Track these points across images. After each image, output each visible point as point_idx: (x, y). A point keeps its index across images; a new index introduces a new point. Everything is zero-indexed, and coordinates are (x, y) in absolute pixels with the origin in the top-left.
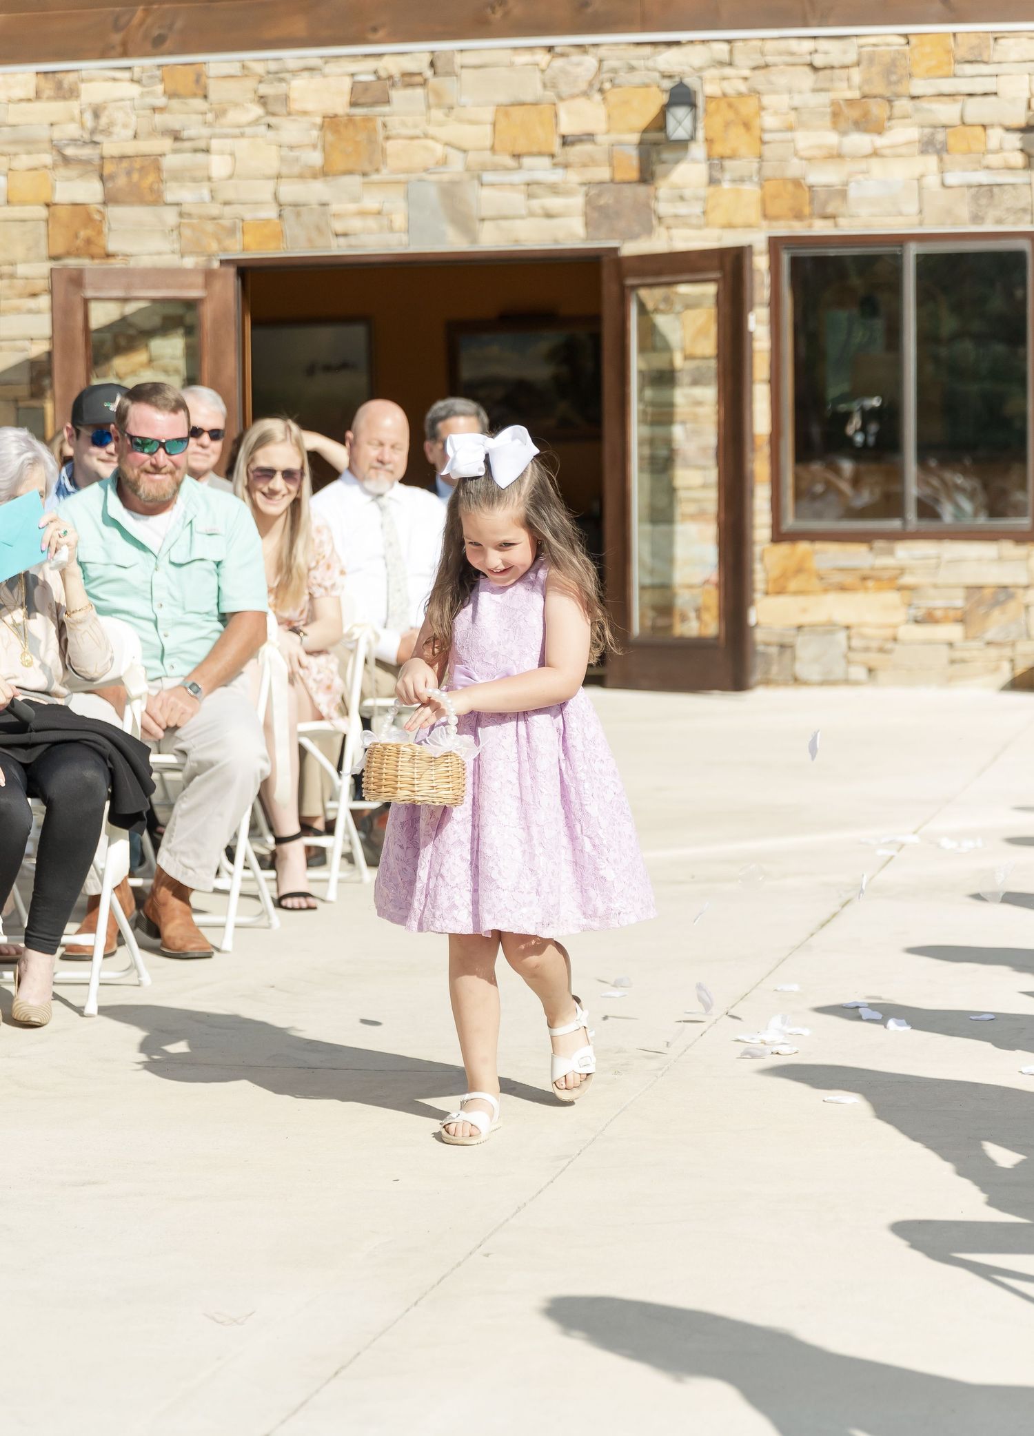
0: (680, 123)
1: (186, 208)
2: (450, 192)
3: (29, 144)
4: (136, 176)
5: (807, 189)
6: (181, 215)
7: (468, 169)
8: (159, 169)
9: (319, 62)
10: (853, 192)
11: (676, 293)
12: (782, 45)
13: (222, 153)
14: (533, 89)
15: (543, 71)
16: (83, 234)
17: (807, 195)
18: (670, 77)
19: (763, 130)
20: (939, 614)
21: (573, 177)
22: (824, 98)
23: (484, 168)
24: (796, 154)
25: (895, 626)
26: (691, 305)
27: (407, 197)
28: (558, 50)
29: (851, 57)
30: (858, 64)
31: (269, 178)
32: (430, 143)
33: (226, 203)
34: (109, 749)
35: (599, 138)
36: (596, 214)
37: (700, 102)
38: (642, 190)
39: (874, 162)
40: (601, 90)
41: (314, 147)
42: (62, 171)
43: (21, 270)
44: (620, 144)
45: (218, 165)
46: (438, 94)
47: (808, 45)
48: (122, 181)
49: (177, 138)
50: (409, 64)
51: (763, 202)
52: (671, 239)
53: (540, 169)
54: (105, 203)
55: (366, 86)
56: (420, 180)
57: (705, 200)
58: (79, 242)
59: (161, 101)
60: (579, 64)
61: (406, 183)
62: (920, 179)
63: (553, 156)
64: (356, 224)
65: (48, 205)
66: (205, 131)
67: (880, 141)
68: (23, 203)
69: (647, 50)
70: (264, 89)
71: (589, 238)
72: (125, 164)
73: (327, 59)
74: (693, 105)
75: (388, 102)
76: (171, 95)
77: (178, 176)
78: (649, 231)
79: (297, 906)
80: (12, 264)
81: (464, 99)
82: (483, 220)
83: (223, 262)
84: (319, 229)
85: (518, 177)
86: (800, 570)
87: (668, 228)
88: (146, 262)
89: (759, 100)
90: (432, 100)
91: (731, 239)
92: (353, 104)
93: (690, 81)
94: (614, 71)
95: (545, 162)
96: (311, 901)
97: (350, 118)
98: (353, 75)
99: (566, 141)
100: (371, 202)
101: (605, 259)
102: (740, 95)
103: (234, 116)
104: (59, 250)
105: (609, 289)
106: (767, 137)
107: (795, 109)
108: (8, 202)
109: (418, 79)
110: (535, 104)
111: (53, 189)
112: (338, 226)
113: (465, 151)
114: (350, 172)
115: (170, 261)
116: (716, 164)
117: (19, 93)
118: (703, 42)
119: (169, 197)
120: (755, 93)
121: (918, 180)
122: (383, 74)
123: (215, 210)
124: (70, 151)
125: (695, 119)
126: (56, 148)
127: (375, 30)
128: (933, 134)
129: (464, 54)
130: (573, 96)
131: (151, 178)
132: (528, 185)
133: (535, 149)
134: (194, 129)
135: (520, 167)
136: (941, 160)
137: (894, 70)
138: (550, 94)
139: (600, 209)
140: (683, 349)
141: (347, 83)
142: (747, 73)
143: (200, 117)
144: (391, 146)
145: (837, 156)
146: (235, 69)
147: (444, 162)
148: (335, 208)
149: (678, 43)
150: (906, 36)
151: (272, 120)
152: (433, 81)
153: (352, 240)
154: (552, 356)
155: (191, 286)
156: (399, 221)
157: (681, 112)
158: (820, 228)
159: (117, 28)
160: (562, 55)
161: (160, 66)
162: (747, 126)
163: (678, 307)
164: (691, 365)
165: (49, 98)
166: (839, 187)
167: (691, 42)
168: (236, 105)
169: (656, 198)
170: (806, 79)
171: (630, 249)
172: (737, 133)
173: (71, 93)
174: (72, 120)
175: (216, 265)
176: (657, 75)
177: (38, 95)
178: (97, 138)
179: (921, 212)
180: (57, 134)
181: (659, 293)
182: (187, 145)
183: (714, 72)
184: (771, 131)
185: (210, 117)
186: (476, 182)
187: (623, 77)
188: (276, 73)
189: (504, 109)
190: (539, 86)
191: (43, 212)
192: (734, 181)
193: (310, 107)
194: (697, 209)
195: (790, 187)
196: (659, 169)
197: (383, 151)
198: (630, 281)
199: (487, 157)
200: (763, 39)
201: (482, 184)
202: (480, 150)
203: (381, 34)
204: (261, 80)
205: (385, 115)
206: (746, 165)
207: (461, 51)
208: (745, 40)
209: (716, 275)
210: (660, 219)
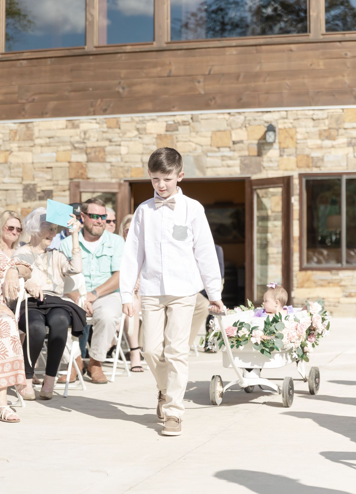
0: (270, 137)
1: (113, 164)
2: (197, 159)
3: (63, 143)
4: (97, 153)
5: (311, 158)
6: (112, 166)
7: (203, 152)
8: (104, 151)
9: (155, 117)
10: (326, 159)
11: (269, 192)
12: (303, 112)
13: (124, 146)
14: (224, 126)
15: (227, 121)
16: (81, 171)
17: (311, 160)
18: (268, 122)
19: (297, 139)
20: (353, 294)
21: (236, 154)
22: (316, 129)
23: (208, 151)
24: (307, 147)
25: (339, 298)
26: (274, 195)
28: (231, 114)
29: (325, 116)
30: (327, 118)
31: (139, 154)
32: (191, 143)
33: (126, 162)
34: (71, 310)
35: (245, 142)
36: (244, 166)
37: (277, 130)
38: (258, 159)
39: (333, 150)
40: (245, 127)
41: (154, 144)
42: (74, 152)
43: (61, 183)
44: (251, 144)
45: (123, 150)
46: (193, 128)
47: (311, 112)
48: (93, 155)
49: (110, 141)
50: (184, 118)
51: (297, 162)
52: (267, 174)
53: (226, 152)
54: (87, 162)
55: (171, 125)
56: (188, 155)
57: (278, 162)
58: (79, 174)
59: (105, 129)
60: (238, 118)
62: (347, 155)
63: (230, 147)
65: (69, 162)
66: (119, 139)
67: (334, 143)
68: (61, 161)
69: (260, 114)
70: (139, 126)
71: (241, 174)
72: (94, 150)
73: (158, 116)
74: (274, 131)
75: (177, 130)
76: (109, 127)
77: (111, 153)
78: (260, 171)
79: (137, 371)
80: (57, 181)
81: (202, 129)
83: (125, 181)
85: (219, 154)
86: (308, 280)
87: (266, 170)
88: (100, 180)
89: (296, 130)
90: (191, 129)
91: (286, 174)
92: (167, 131)
93: (274, 124)
94: (250, 120)
95: (228, 149)
96: (142, 369)
97: (166, 135)
98: (166, 122)
99: (234, 143)
101: (246, 181)
102: (290, 128)
103: (129, 134)
104: (72, 176)
105: (248, 190)
106: (298, 141)
107: (307, 133)
108: (57, 161)
109: (187, 123)
110: (225, 131)
111: (71, 157)
113: (202, 146)
115: (108, 180)
116: (282, 150)
117: (61, 126)
118: (278, 111)
119: (108, 160)
120: (294, 127)
121: (346, 155)
122: (176, 121)
123: (122, 164)
124: (76, 145)
125: (275, 136)
126: (72, 144)
127: (173, 107)
128: (351, 141)
129: (202, 115)
130: (236, 129)
131: (102, 154)
132: (222, 156)
133: (224, 145)
134: (116, 138)
135: (219, 151)
136: (354, 149)
137: (339, 120)
138: (229, 128)
139: (245, 164)
140: (271, 209)
141: (164, 124)
142: (292, 121)
143: (117, 135)
144: (178, 144)
145: (320, 147)
146: (129, 119)
147: (195, 149)
149: (270, 112)
150: (343, 109)
151: (141, 136)
152: (192, 124)
154: (231, 216)
155: (114, 188)
157: (271, 134)
158: (315, 171)
159: (92, 106)
160: (233, 115)
161: (106, 119)
162: (292, 138)
163: (270, 196)
164: (274, 214)
165: (70, 128)
166: (321, 158)
167: (274, 111)
168: (130, 131)
169: (263, 161)
170: (311, 123)
171: (254, 177)
172: (288, 140)
173: (77, 127)
174: (77, 135)
175: (122, 182)
176: (263, 122)
177: (67, 127)
178: (85, 141)
179: (347, 165)
180: (73, 140)
181: (264, 191)
182: (114, 143)
183: (281, 121)
184: (300, 140)
185: (121, 135)
186: (205, 156)
187: (252, 122)
188: (142, 121)
189: (214, 132)
190: (226, 126)
191: (67, 164)
192: (287, 156)
193: (153, 131)
194: (275, 164)
195: (306, 157)
196: (264, 152)
197: (176, 146)
198: (254, 187)
199: (209, 148)
200: (297, 111)
201: (207, 156)
202: (207, 145)
203: (176, 108)
204: (137, 123)
205: (176, 134)
206: (291, 150)
207: (201, 114)
208: (291, 111)
209: (282, 185)
210: (264, 168)
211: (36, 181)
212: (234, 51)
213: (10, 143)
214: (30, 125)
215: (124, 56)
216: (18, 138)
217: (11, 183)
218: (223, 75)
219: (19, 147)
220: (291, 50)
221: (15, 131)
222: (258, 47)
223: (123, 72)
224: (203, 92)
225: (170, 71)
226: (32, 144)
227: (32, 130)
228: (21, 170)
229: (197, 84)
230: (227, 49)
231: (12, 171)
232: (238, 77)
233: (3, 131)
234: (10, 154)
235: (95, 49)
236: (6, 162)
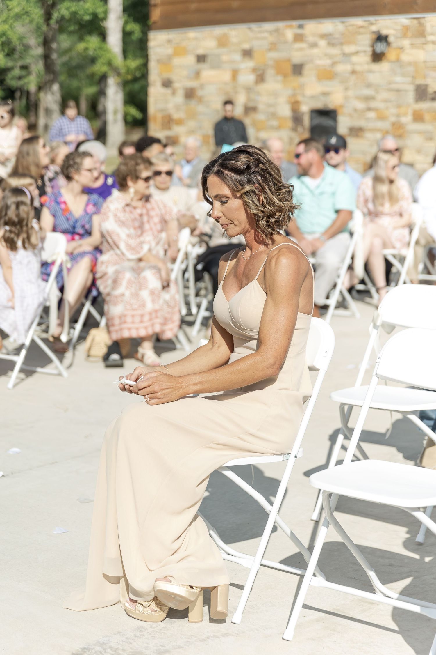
211: (429, 81)
213: (402, 40)
214: (422, 21)
216: (410, 34)
217: (402, 83)
219: (412, 44)
221: (407, 27)
226: (424, 41)
227: (425, 26)
228: (413, 69)
231: (404, 69)
233: (396, 27)
234: (402, 51)
236: (398, 60)
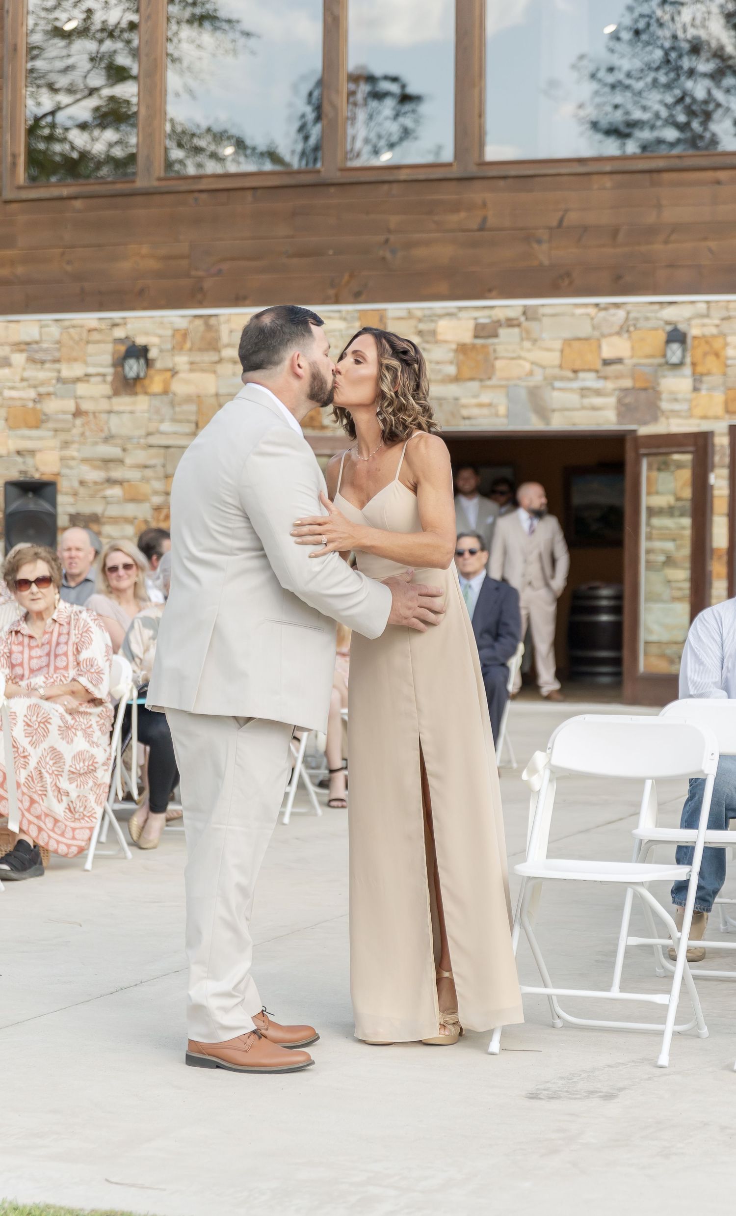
0: (674, 353)
2: (534, 393)
7: (545, 379)
9: (455, 311)
11: (672, 459)
14: (585, 330)
15: (592, 319)
18: (670, 324)
19: (727, 358)
21: (609, 385)
23: (556, 378)
26: (680, 466)
27: (508, 395)
28: (601, 306)
32: (522, 362)
35: (627, 361)
36: (624, 409)
37: (689, 340)
38: (653, 393)
40: (628, 331)
41: (451, 363)
44: (639, 365)
46: (528, 332)
50: (511, 314)
51: (726, 403)
52: (668, 425)
53: (589, 380)
55: (484, 326)
56: (516, 386)
57: (690, 401)
60: (614, 315)
61: (506, 387)
63: (597, 371)
64: (475, 412)
69: (656, 307)
70: (422, 326)
71: (619, 423)
73: (460, 308)
74: (684, 342)
75: (496, 336)
78: (655, 419)
79: (337, 805)
81: (544, 335)
82: (554, 411)
84: (453, 414)
85: (576, 385)
87: (667, 418)
89: (725, 339)
90: (524, 335)
91: (704, 426)
92: (476, 337)
93: (682, 327)
94: (636, 319)
95: (592, 375)
97: (474, 347)
98: (476, 319)
99: (607, 363)
100: (485, 398)
101: (628, 438)
102: (714, 336)
105: (629, 456)
106: (729, 362)
109: (515, 322)
110: (586, 339)
112: (465, 412)
113: (543, 367)
114: (472, 379)
116: (698, 379)
118: (693, 302)
120: (723, 334)
122: (494, 318)
125: (684, 351)
127: (490, 290)
129: (546, 308)
130: (611, 335)
132: (582, 389)
133: (586, 367)
135: (576, 379)
138: (596, 334)
139: (626, 405)
140: (675, 494)
141: (471, 324)
142: (717, 322)
144: (499, 364)
146: (403, 314)
147: (531, 373)
148: (464, 401)
149: (674, 303)
151: (426, 346)
152: (525, 324)
153: (473, 422)
156: (502, 410)
157: (675, 347)
159: (332, 285)
160: (605, 309)
161: (358, 311)
162: (717, 355)
163: (672, 468)
164: (679, 504)
167: (683, 303)
169: (660, 400)
171: (644, 430)
172: (711, 359)
176: (662, 323)
181: (659, 459)
183: (697, 322)
184: (732, 359)
186: (549, 388)
187: (642, 324)
188: (429, 316)
189: (568, 342)
190: (589, 328)
192: (709, 389)
193: (449, 337)
194: (684, 407)
196: (662, 381)
197: (493, 366)
198: (642, 451)
199: (557, 371)
200: (728, 301)
201: (554, 388)
202: (553, 367)
203: (494, 293)
204: (420, 320)
205: (493, 344)
206: (715, 379)
207: (543, 305)
208: (717, 302)
209: (691, 449)
210: (663, 412)
212: (608, 182)
213: (173, 355)
214: (213, 321)
215: (396, 189)
216: (188, 345)
217: (175, 433)
218: (585, 229)
219: (192, 363)
220: (718, 182)
221: (183, 332)
222: (655, 176)
223: (394, 220)
224: (546, 262)
225: (485, 219)
226: (215, 358)
227: (217, 331)
228: (193, 408)
229: (535, 246)
230: (595, 177)
231: (177, 409)
232: (615, 232)
233: (161, 332)
234: (173, 376)
235: (339, 174)
236: (166, 392)
